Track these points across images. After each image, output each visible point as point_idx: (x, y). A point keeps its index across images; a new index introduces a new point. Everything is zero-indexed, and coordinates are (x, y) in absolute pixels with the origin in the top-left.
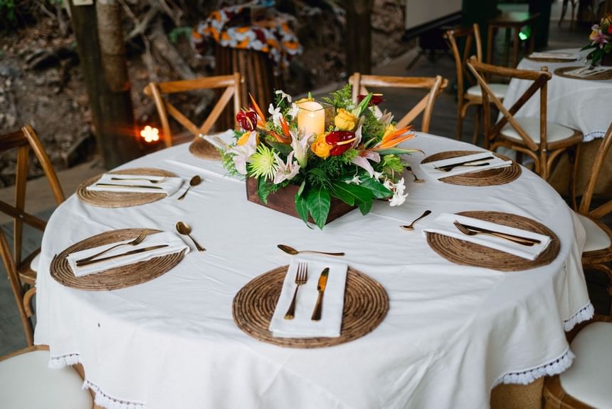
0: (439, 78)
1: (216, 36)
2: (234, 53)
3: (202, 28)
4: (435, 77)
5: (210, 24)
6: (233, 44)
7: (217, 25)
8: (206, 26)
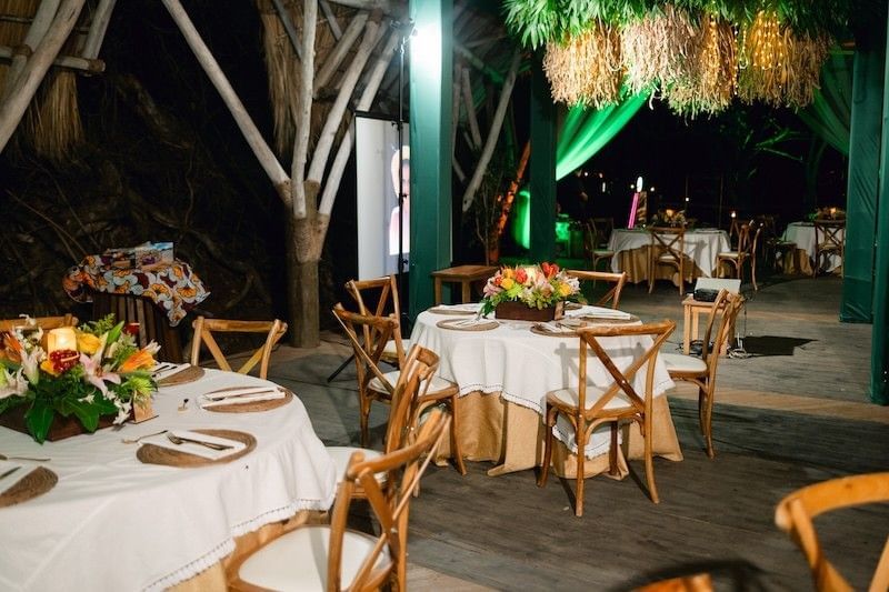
0: (277, 322)
1: (91, 282)
2: (114, 298)
3: (75, 274)
4: (273, 321)
5: (82, 270)
6: (111, 290)
7: (91, 272)
8: (78, 272)
